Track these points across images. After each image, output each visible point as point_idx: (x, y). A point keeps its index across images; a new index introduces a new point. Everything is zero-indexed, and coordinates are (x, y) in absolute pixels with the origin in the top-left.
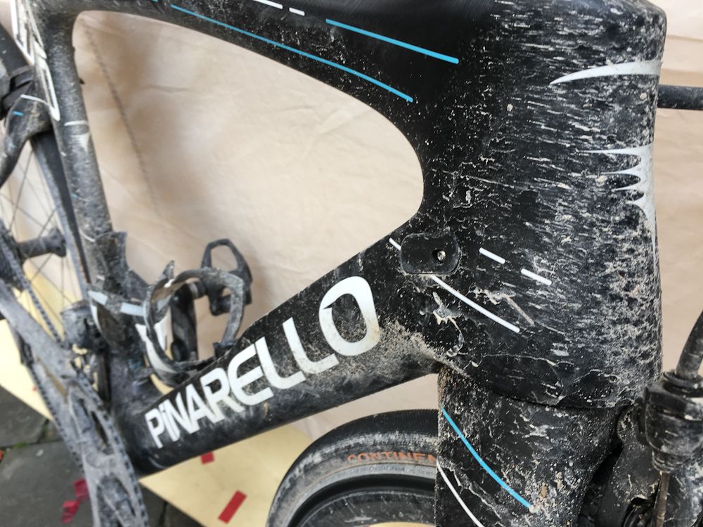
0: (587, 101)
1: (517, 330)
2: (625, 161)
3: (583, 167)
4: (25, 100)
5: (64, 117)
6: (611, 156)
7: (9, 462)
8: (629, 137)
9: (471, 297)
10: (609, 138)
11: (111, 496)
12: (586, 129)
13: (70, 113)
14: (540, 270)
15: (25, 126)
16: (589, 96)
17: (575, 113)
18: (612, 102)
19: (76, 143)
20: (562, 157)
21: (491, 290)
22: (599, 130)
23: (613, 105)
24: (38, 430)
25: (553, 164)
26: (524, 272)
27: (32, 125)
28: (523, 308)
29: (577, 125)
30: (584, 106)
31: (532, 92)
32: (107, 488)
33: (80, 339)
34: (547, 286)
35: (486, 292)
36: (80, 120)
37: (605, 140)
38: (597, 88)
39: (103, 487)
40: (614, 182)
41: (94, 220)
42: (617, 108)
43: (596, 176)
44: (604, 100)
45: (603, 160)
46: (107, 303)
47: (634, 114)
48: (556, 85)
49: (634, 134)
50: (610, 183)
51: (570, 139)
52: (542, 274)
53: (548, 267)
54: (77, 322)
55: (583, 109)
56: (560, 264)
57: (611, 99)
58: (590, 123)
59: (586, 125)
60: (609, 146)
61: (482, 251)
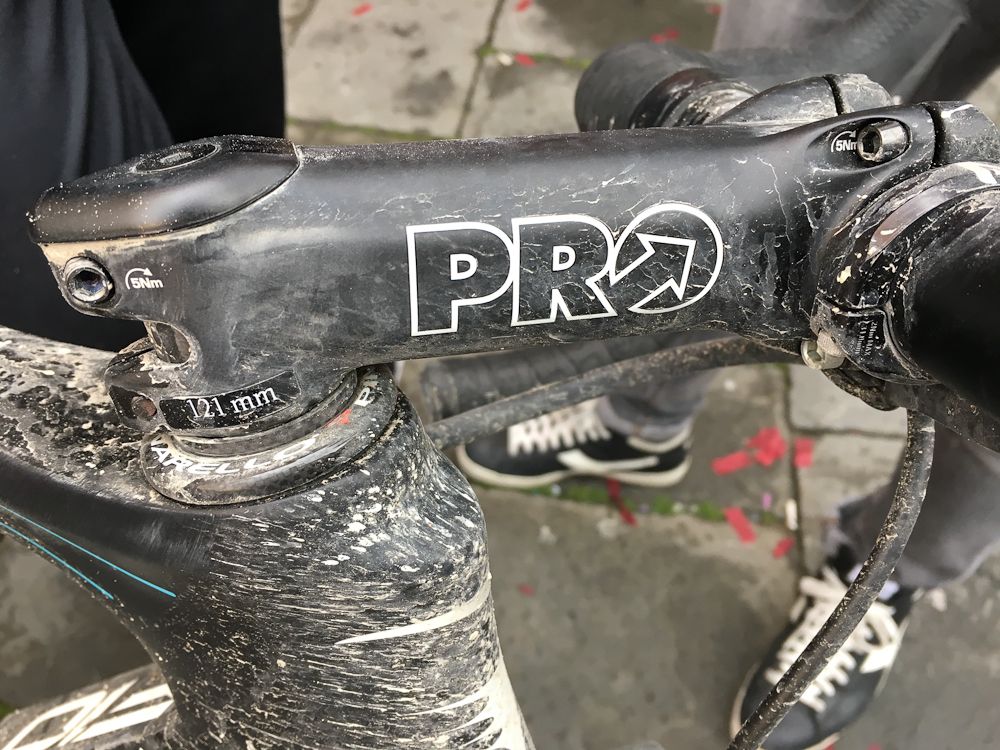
0: (396, 661)
2: (468, 711)
3: (413, 732)
6: (447, 713)
8: (466, 685)
10: (439, 695)
12: (404, 690)
16: (398, 655)
17: (383, 675)
18: (432, 657)
20: (380, 723)
22: (423, 690)
23: (435, 660)
25: (367, 729)
29: (390, 688)
30: (394, 667)
31: (309, 650)
37: (434, 698)
38: (406, 647)
40: (458, 739)
42: (441, 661)
43: (433, 739)
44: (420, 657)
45: (439, 720)
47: (466, 660)
48: (345, 645)
49: (473, 679)
50: (455, 741)
51: (384, 703)
55: (393, 669)
57: (430, 655)
58: (408, 683)
59: (401, 686)
60: (441, 703)
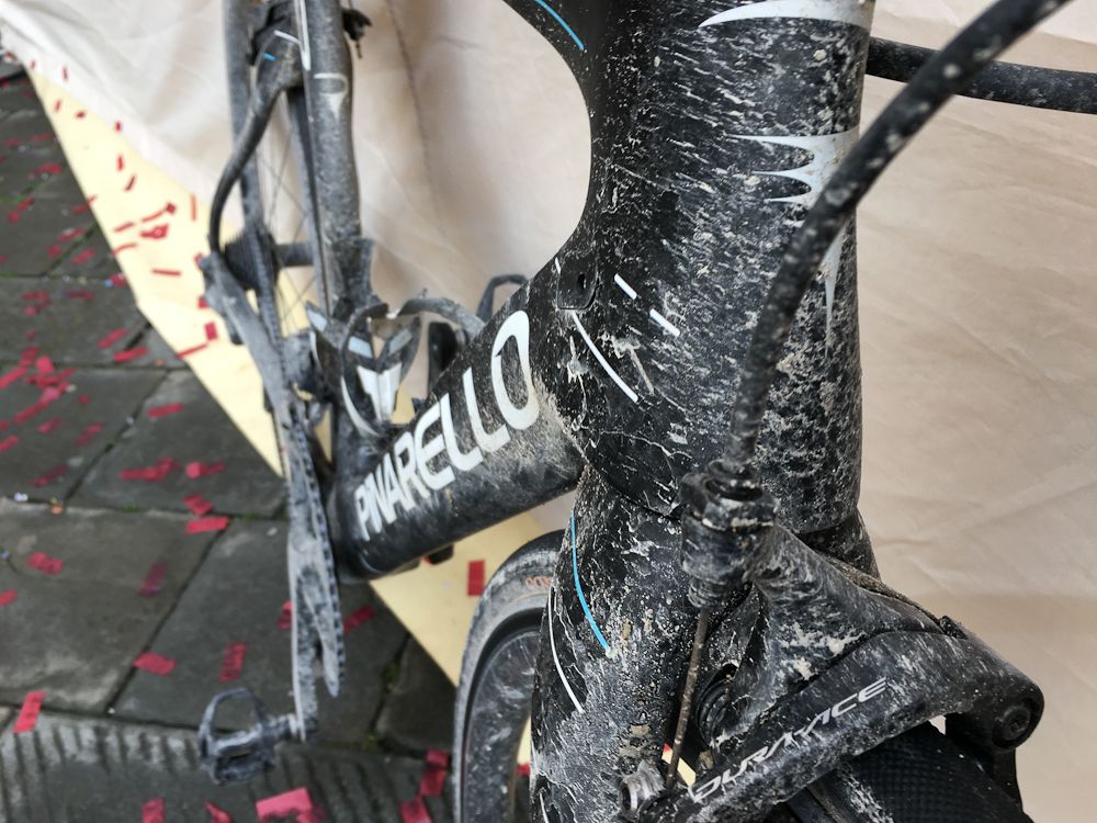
0: (740, 56)
1: (634, 398)
2: (787, 156)
3: (731, 160)
4: (279, 39)
5: (315, 67)
6: (766, 146)
7: (233, 535)
8: (794, 118)
9: (598, 344)
10: (767, 118)
11: (311, 595)
12: (737, 100)
13: (324, 62)
14: (670, 313)
15: (276, 75)
16: (743, 48)
17: (727, 76)
18: (771, 61)
19: (325, 104)
20: (707, 143)
21: (619, 336)
22: (753, 104)
23: (774, 66)
24: (276, 502)
25: (697, 152)
26: (654, 313)
27: (284, 76)
28: (646, 367)
29: (727, 94)
30: (738, 63)
31: (680, 38)
32: (309, 582)
33: (301, 377)
34: (673, 337)
35: (613, 339)
36: (332, 71)
37: (760, 120)
38: (752, 37)
39: (303, 580)
40: (768, 187)
41: (337, 216)
42: (779, 71)
43: (745, 177)
44: (760, 56)
45: (755, 150)
46: (326, 329)
47: (804, 83)
48: (705, 28)
49: (803, 115)
50: (764, 190)
51: (716, 115)
52: (671, 319)
53: (679, 309)
54: (300, 354)
55: (736, 68)
56: (692, 307)
57: (770, 56)
58: (742, 92)
59: (737, 94)
60: (764, 130)
61: (618, 279)
